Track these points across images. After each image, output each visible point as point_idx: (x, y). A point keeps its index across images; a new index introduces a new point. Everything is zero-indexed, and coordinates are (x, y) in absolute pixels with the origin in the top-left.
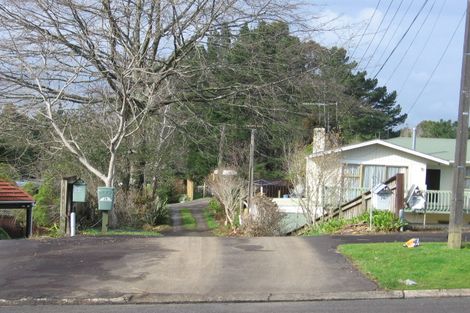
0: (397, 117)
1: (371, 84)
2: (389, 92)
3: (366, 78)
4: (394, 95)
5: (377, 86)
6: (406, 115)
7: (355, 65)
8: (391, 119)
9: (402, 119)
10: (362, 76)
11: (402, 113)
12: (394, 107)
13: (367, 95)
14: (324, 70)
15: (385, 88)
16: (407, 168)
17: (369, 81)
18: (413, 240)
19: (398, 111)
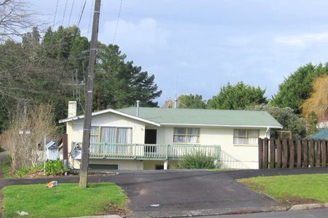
0: (155, 92)
1: (137, 70)
2: (149, 75)
3: (133, 65)
4: (153, 78)
5: (141, 72)
6: (161, 91)
7: (125, 56)
8: (151, 94)
9: (158, 94)
10: (130, 64)
11: (158, 90)
12: (153, 86)
13: (134, 78)
14: (104, 61)
15: (146, 73)
16: (131, 128)
17: (135, 68)
18: (53, 182)
19: (155, 88)
